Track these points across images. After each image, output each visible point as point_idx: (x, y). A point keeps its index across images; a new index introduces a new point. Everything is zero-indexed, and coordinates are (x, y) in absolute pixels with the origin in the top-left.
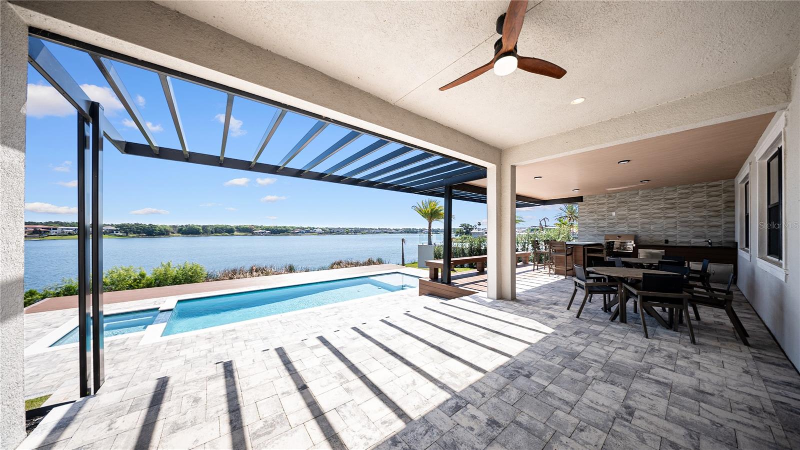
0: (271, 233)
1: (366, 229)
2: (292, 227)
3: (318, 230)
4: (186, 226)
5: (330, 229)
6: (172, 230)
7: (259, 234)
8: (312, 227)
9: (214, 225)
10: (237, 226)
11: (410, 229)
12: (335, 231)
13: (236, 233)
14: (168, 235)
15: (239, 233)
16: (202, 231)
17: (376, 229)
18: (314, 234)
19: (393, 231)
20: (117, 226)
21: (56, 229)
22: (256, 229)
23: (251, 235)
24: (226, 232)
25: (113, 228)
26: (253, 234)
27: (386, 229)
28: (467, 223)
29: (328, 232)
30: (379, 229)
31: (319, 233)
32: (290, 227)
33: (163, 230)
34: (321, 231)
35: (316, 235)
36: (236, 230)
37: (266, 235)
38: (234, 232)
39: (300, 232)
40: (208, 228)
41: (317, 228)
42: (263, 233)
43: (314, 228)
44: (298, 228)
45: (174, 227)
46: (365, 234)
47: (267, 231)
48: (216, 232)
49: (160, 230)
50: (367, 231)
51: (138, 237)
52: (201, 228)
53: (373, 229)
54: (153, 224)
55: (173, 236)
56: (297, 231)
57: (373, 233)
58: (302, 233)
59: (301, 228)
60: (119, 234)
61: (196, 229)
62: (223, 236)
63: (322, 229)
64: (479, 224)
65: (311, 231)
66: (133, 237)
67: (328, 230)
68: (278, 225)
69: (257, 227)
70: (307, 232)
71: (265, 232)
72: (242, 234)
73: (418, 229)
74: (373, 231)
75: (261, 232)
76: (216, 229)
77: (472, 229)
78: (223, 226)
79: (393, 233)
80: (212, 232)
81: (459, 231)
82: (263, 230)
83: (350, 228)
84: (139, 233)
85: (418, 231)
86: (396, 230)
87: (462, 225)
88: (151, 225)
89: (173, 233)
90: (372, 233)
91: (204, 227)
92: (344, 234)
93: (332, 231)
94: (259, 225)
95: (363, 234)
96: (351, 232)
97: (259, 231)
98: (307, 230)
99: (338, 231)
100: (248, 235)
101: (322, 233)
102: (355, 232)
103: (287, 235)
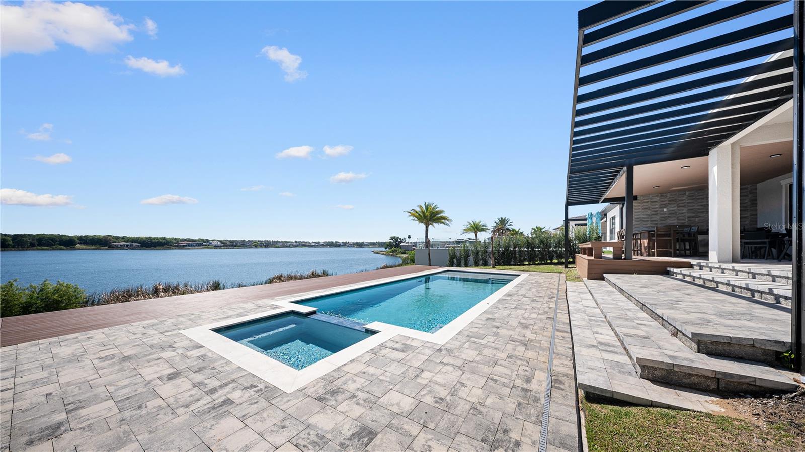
0: (142, 246)
1: (280, 242)
2: (175, 239)
3: (215, 243)
5: (232, 242)
7: (122, 248)
8: (205, 239)
9: (34, 234)
10: (81, 237)
11: (332, 242)
12: (239, 244)
13: (78, 246)
15: (83, 247)
16: (11, 243)
17: (292, 243)
18: (209, 248)
19: (313, 244)
22: (115, 240)
23: (107, 249)
24: (60, 245)
26: (111, 247)
27: (305, 242)
28: (397, 236)
29: (229, 246)
30: (296, 242)
31: (217, 247)
32: (172, 239)
34: (219, 244)
35: (212, 248)
36: (78, 241)
37: (133, 249)
38: (75, 245)
39: (188, 245)
40: (25, 239)
41: (213, 241)
42: (127, 246)
43: (208, 241)
44: (185, 240)
46: (279, 247)
47: (134, 244)
48: (39, 245)
50: (281, 244)
53: (288, 242)
56: (184, 244)
57: (289, 247)
58: (191, 246)
59: (189, 240)
62: (53, 250)
63: (221, 242)
64: (409, 237)
65: (204, 244)
67: (229, 243)
68: (153, 236)
69: (117, 238)
70: (199, 245)
71: (132, 245)
72: (89, 247)
73: (341, 242)
74: (288, 244)
75: (124, 245)
76: (40, 240)
77: (401, 242)
78: (55, 235)
79: (312, 246)
80: (32, 245)
81: (389, 244)
82: (128, 242)
83: (259, 241)
85: (342, 244)
86: (316, 243)
87: (392, 238)
90: (287, 247)
92: (251, 248)
93: (234, 244)
94: (121, 235)
95: (276, 247)
96: (260, 246)
97: (122, 244)
98: (197, 243)
99: (243, 245)
100: (102, 249)
101: (221, 247)
102: (265, 246)
103: (169, 249)
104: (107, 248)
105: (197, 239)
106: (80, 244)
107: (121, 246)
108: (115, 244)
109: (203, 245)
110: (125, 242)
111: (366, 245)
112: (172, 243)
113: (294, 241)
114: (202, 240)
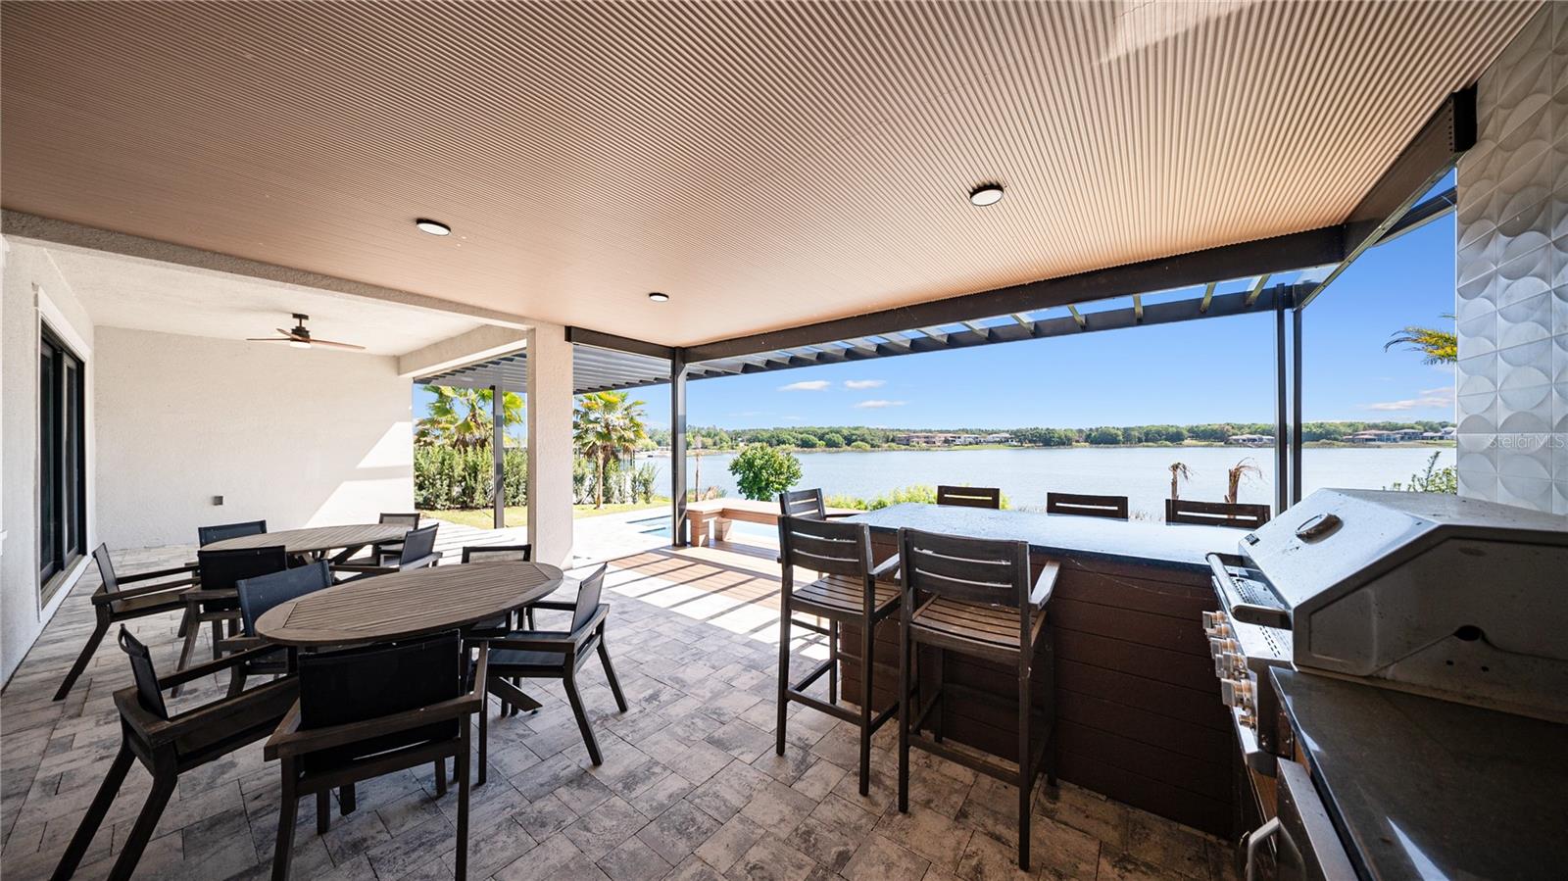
2: (1351, 425)
4: (1097, 429)
6: (1076, 436)
7: (1244, 444)
8: (1432, 422)
9: (1143, 425)
10: (1192, 427)
13: (1187, 441)
14: (1071, 444)
15: (1194, 442)
16: (1121, 437)
20: (1012, 433)
21: (959, 438)
22: (1236, 431)
23: (1222, 446)
24: (1166, 440)
25: (1008, 435)
26: (1229, 443)
33: (1063, 436)
36: (1187, 434)
37: (1263, 446)
38: (1184, 440)
39: (1380, 438)
40: (1133, 433)
42: (1254, 440)
44: (1373, 427)
45: (1079, 431)
47: (1264, 437)
48: (1146, 441)
49: (1060, 438)
52: (1120, 433)
54: (1051, 428)
55: (1077, 447)
56: (1369, 434)
58: (1389, 440)
59: (1386, 427)
60: (1014, 443)
61: (1112, 436)
62: (1159, 447)
65: (1425, 434)
66: (1028, 447)
69: (1241, 428)
70: (1411, 437)
71: (1261, 440)
72: (1203, 443)
75: (1249, 440)
76: (1147, 434)
78: (1162, 427)
80: (1140, 441)
82: (1255, 433)
84: (1035, 442)
88: (1048, 429)
89: (1077, 441)
91: (1126, 430)
94: (1245, 423)
97: (1245, 437)
98: (1405, 433)
100: (1216, 446)
103: (1330, 446)
104: (1222, 443)
105: (1411, 422)
106: (1192, 438)
107: (1244, 440)
108: (1234, 437)
109: (1426, 438)
110: (1251, 433)
112: (1340, 434)
114: (1423, 425)
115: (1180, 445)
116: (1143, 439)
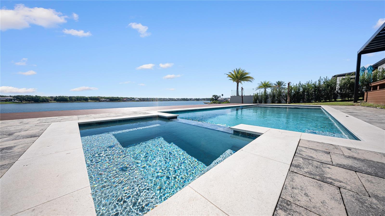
0: (110, 101)
1: (162, 99)
2: (122, 98)
3: (136, 99)
4: (59, 97)
5: (143, 99)
6: (50, 99)
7: (103, 101)
8: (133, 97)
9: (76, 96)
10: (90, 97)
11: (185, 99)
12: (146, 100)
13: (89, 101)
14: (48, 102)
15: (91, 101)
17: (167, 99)
18: (134, 101)
19: (176, 99)
20: (14, 97)
22: (101, 98)
24: (83, 100)
25: (12, 98)
26: (100, 101)
27: (172, 99)
28: (216, 95)
30: (169, 98)
31: (137, 101)
32: (121, 97)
33: (45, 99)
34: (138, 99)
35: (135, 101)
36: (89, 99)
37: (107, 102)
38: (88, 100)
39: (127, 100)
40: (73, 98)
41: (136, 98)
42: (105, 100)
43: (134, 98)
44: (125, 98)
45: (51, 97)
46: (162, 101)
48: (77, 100)
49: (43, 99)
51: (29, 103)
52: (68, 98)
53: (166, 99)
55: (51, 102)
57: (166, 101)
58: (128, 101)
59: (127, 98)
60: (16, 101)
61: (65, 99)
62: (82, 102)
63: (139, 98)
64: (222, 95)
66: (26, 103)
67: (142, 99)
68: (114, 96)
69: (102, 97)
71: (107, 100)
72: (93, 101)
73: (189, 98)
75: (104, 100)
76: (77, 98)
77: (218, 98)
78: (82, 97)
79: (176, 100)
80: (75, 100)
81: (212, 99)
82: (105, 99)
83: (154, 98)
84: (29, 101)
85: (189, 99)
86: (178, 99)
87: (214, 96)
88: (36, 96)
89: (51, 101)
90: (165, 101)
92: (151, 101)
93: (144, 99)
94: (103, 96)
95: (161, 101)
96: (154, 100)
98: (130, 99)
99: (147, 100)
100: (97, 102)
101: (139, 101)
102: (156, 100)
103: (120, 102)
104: (98, 101)
105: (130, 97)
106: (90, 100)
107: (103, 100)
108: (101, 100)
109: (132, 100)
110: (104, 99)
111: (201, 100)
112: (121, 99)
113: (168, 98)
114: (132, 98)
115: (88, 102)
116: (76, 100)
